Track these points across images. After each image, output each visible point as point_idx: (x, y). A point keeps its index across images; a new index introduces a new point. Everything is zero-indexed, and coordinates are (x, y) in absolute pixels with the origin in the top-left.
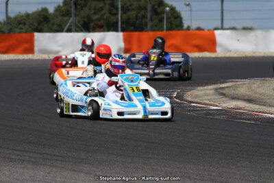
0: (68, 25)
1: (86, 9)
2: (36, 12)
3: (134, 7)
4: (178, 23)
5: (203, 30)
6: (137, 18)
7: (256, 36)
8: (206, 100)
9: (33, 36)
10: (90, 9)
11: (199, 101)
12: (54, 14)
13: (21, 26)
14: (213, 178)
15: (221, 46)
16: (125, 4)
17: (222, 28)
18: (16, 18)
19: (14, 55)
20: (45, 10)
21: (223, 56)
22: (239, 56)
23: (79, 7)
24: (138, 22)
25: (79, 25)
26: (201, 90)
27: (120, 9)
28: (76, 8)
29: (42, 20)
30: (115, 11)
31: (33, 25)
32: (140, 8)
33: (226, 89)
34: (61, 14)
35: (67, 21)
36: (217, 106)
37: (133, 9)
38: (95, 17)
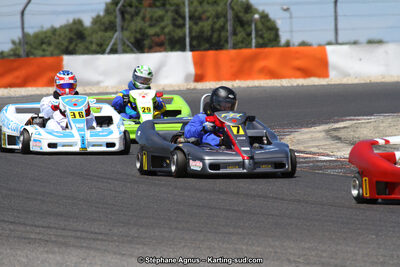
0: (111, 44)
1: (139, 19)
2: (66, 26)
3: (208, 14)
4: (272, 36)
5: (310, 45)
6: (213, 30)
7: (386, 52)
8: (313, 147)
9: (62, 60)
10: (143, 19)
11: (302, 149)
12: (91, 28)
13: (44, 46)
14: (323, 260)
15: (336, 68)
16: (196, 11)
17: (337, 43)
18: (36, 36)
19: (34, 89)
20: (79, 22)
21: (338, 82)
22: (363, 82)
23: (127, 16)
24: (215, 35)
25: (128, 43)
26: (307, 133)
27: (187, 19)
28: (123, 18)
29: (75, 37)
30: (180, 21)
31: (62, 44)
32: (218, 16)
33: (343, 131)
34: (103, 28)
35: (111, 38)
36: (328, 155)
37: (208, 18)
38: (151, 31)
